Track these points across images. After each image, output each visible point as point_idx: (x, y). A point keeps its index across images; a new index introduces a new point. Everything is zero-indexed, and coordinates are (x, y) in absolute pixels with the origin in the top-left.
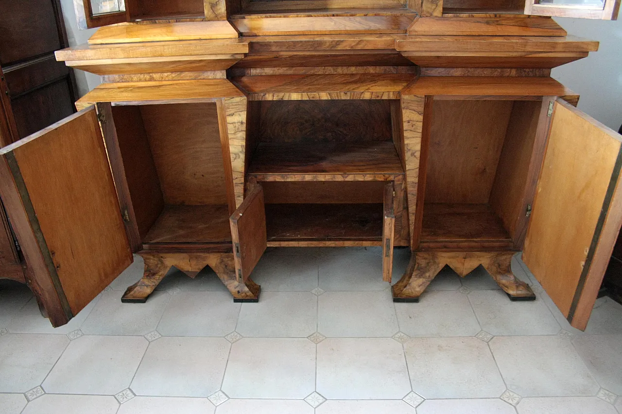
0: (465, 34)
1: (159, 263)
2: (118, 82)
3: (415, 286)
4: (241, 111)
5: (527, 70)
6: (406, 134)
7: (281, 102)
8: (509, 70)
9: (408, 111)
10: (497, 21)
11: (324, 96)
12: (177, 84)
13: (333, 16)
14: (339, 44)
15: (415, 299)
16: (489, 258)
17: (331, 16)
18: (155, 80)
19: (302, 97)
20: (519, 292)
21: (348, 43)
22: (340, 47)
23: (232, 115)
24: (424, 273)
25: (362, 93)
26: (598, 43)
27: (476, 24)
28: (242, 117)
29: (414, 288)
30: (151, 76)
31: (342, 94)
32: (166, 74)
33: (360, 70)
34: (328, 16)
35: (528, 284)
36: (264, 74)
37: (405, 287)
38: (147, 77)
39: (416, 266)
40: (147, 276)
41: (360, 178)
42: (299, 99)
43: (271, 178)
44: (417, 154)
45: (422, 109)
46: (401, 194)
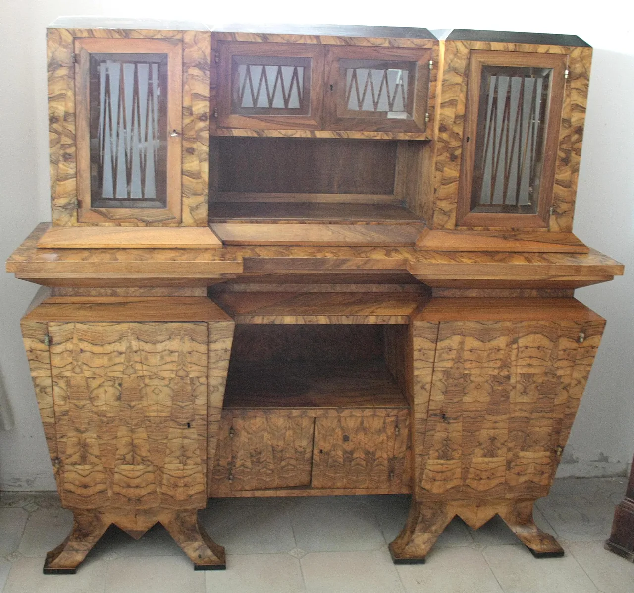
0: (481, 250)
1: (95, 520)
2: (71, 296)
3: (419, 543)
4: (227, 337)
5: (549, 290)
6: (416, 364)
7: (272, 326)
8: (529, 290)
9: (420, 339)
10: (515, 235)
11: (323, 320)
12: (147, 302)
13: (330, 223)
14: (344, 264)
15: (420, 560)
16: (508, 505)
17: (327, 223)
18: (119, 296)
19: (297, 320)
20: (545, 547)
21: (354, 263)
22: (345, 267)
23: (215, 342)
24: (430, 526)
25: (367, 316)
26: (623, 266)
27: (492, 238)
28: (228, 344)
29: (418, 546)
30: (113, 291)
31: (344, 317)
32: (133, 289)
33: (362, 288)
34: (324, 223)
35: (553, 537)
36: (248, 290)
37: (407, 544)
38: (109, 291)
39: (420, 518)
40: (76, 538)
41: (357, 413)
42: (294, 323)
43: (251, 414)
44: (428, 387)
45: (435, 336)
46: (405, 432)
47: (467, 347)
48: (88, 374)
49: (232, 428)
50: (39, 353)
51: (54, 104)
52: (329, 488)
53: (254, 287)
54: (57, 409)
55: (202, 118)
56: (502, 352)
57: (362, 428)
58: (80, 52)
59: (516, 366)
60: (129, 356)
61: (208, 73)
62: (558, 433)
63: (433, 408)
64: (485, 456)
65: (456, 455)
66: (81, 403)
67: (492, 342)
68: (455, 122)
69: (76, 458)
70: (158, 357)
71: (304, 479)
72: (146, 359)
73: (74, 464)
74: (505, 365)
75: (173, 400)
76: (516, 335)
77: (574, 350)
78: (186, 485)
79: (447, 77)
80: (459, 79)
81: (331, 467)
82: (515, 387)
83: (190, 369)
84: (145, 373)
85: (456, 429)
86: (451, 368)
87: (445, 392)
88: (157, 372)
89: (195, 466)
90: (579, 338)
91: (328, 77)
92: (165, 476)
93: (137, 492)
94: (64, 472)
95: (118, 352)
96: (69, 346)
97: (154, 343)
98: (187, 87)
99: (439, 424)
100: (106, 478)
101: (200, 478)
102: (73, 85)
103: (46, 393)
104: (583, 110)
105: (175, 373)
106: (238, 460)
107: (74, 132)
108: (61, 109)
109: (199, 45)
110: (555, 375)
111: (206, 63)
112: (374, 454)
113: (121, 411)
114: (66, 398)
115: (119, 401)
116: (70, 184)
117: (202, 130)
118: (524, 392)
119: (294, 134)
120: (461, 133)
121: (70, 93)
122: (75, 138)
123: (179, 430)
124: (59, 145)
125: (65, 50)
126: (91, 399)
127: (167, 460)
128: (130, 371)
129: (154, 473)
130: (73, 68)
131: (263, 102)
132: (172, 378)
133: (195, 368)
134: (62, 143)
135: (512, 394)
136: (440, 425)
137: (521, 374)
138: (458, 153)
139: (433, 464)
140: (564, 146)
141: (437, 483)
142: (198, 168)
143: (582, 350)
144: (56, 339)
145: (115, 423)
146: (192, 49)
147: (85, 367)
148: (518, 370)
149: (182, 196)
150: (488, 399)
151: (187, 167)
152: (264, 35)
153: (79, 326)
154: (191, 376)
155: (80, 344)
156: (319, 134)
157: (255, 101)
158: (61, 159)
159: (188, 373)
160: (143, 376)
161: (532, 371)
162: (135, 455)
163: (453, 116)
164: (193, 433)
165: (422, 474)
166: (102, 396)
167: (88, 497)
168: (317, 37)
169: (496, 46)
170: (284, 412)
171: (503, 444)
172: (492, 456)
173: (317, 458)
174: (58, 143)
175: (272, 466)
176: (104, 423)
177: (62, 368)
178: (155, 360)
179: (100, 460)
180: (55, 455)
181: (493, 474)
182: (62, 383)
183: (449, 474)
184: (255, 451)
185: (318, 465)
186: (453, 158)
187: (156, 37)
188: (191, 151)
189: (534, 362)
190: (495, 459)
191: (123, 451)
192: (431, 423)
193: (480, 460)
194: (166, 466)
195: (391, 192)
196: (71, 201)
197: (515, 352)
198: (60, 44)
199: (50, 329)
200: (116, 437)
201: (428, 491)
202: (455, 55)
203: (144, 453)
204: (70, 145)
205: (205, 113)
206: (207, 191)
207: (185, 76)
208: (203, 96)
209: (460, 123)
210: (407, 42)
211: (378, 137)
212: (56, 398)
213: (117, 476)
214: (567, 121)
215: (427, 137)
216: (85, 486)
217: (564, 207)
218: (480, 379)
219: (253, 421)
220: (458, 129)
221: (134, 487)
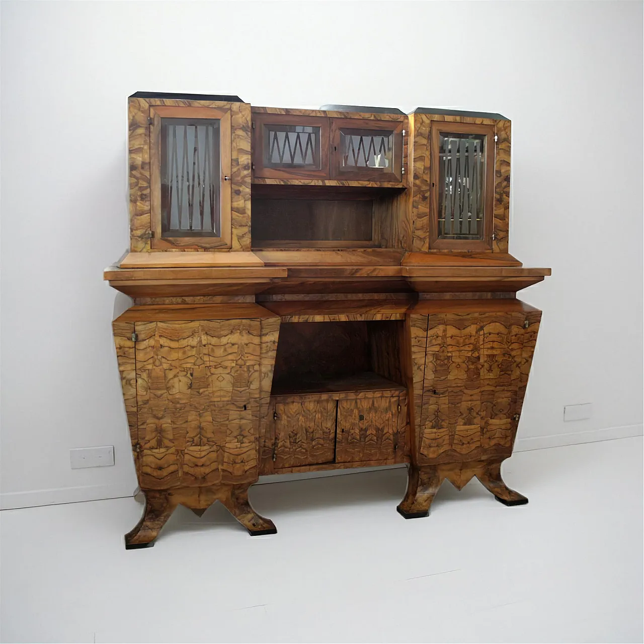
1: (165, 501)
2: (151, 305)
3: (421, 501)
4: (275, 331)
5: (499, 293)
6: (413, 349)
7: (306, 323)
8: (486, 293)
9: (415, 328)
10: (470, 255)
11: (343, 318)
12: (210, 307)
13: (339, 250)
14: (357, 272)
15: (425, 514)
16: (482, 467)
17: (336, 251)
18: (187, 304)
19: (324, 318)
20: (513, 497)
21: (365, 272)
22: (358, 275)
23: (266, 335)
24: (428, 488)
25: (374, 315)
26: (551, 269)
28: (275, 336)
29: (420, 504)
30: (183, 299)
31: (358, 316)
32: (198, 298)
33: (367, 296)
34: (334, 251)
36: (284, 300)
37: (413, 503)
38: (179, 300)
39: (420, 482)
40: (150, 519)
41: (370, 395)
42: (322, 321)
43: (290, 400)
44: (422, 367)
45: (425, 326)
46: (405, 409)
47: (449, 334)
48: (165, 366)
49: (275, 413)
50: (127, 349)
51: (133, 156)
52: (349, 462)
53: (288, 297)
54: (139, 399)
55: (245, 168)
56: (473, 338)
57: (373, 408)
58: (154, 115)
59: (484, 348)
60: (200, 349)
61: (250, 133)
62: (515, 402)
63: (427, 385)
64: (465, 424)
65: (444, 424)
66: (159, 392)
67: (466, 330)
68: (424, 172)
69: (153, 443)
70: (222, 350)
71: (330, 456)
72: (213, 350)
73: (151, 448)
74: (476, 348)
75: (233, 387)
76: (482, 324)
77: (522, 335)
78: (242, 462)
79: (417, 139)
80: (425, 141)
81: (351, 443)
82: (484, 365)
83: (246, 358)
84: (212, 364)
85: (444, 401)
86: (438, 352)
87: (435, 372)
88: (221, 362)
89: (250, 444)
90: (525, 325)
91: (333, 142)
92: (226, 454)
93: (202, 470)
94: (142, 456)
95: (190, 345)
96: (152, 342)
97: (219, 337)
98: (234, 144)
99: (431, 398)
100: (177, 459)
101: (253, 454)
102: (149, 141)
103: (130, 384)
104: (508, 164)
105: (235, 362)
106: (280, 441)
107: (149, 177)
108: (139, 159)
109: (243, 113)
110: (510, 355)
111: (248, 127)
112: (382, 430)
113: (191, 398)
114: (147, 389)
115: (190, 390)
116: (146, 218)
117: (245, 176)
118: (490, 370)
119: (311, 183)
120: (429, 180)
121: (146, 147)
122: (149, 181)
123: (238, 412)
124: (137, 188)
125: (142, 114)
126: (168, 389)
127: (228, 439)
128: (199, 362)
129: (217, 451)
130: (148, 129)
131: (287, 159)
132: (233, 367)
133: (251, 357)
134: (139, 185)
135: (481, 371)
136: (433, 400)
137: (487, 355)
138: (427, 194)
139: (429, 433)
140: (498, 190)
141: (432, 449)
142: (243, 206)
143: (527, 335)
144: (141, 337)
145: (186, 409)
146: (237, 116)
147: (163, 360)
148: (484, 352)
149: (232, 227)
150: (465, 376)
151: (235, 205)
152: (286, 109)
153: (160, 324)
154: (247, 364)
155: (160, 340)
156: (328, 183)
157: (281, 158)
158: (139, 199)
159: (245, 362)
160: (210, 366)
161: (495, 352)
162: (202, 437)
163: (423, 168)
164: (248, 414)
165: (420, 442)
166: (176, 385)
167: (162, 479)
168: (324, 112)
169: (448, 118)
170: (315, 397)
171: (477, 414)
172: (470, 424)
173: (339, 436)
174: (137, 185)
175: (305, 445)
176: (177, 409)
177: (145, 361)
178: (219, 352)
179: (173, 443)
180: (136, 441)
181: (472, 439)
182: (144, 375)
183: (440, 440)
184: (292, 432)
185: (341, 442)
186: (424, 198)
187: (210, 106)
188: (238, 192)
189: (496, 345)
190: (473, 427)
191: (191, 434)
192: (425, 398)
193: (463, 428)
194: (227, 445)
195: (371, 240)
196: (146, 232)
197: (482, 338)
198: (139, 110)
199: (137, 328)
200: (187, 421)
201: (426, 456)
202: (421, 124)
203: (209, 435)
204: (146, 188)
205: (248, 164)
206: (250, 223)
207: (233, 137)
208: (246, 151)
209: (427, 173)
210: (386, 117)
211: (370, 186)
212: (139, 389)
213: (187, 457)
214: (499, 172)
215: (403, 186)
216: (160, 468)
217: (502, 234)
218: (458, 360)
219: (291, 406)
220: (427, 178)
221: (200, 466)
